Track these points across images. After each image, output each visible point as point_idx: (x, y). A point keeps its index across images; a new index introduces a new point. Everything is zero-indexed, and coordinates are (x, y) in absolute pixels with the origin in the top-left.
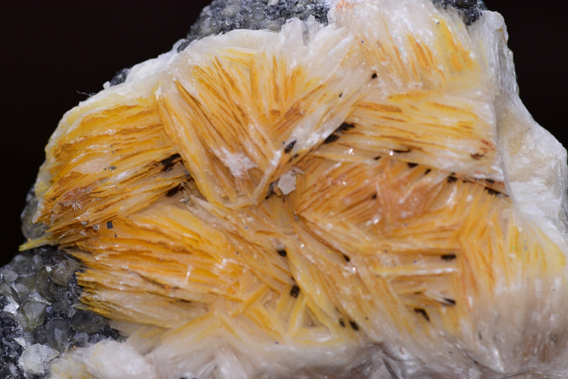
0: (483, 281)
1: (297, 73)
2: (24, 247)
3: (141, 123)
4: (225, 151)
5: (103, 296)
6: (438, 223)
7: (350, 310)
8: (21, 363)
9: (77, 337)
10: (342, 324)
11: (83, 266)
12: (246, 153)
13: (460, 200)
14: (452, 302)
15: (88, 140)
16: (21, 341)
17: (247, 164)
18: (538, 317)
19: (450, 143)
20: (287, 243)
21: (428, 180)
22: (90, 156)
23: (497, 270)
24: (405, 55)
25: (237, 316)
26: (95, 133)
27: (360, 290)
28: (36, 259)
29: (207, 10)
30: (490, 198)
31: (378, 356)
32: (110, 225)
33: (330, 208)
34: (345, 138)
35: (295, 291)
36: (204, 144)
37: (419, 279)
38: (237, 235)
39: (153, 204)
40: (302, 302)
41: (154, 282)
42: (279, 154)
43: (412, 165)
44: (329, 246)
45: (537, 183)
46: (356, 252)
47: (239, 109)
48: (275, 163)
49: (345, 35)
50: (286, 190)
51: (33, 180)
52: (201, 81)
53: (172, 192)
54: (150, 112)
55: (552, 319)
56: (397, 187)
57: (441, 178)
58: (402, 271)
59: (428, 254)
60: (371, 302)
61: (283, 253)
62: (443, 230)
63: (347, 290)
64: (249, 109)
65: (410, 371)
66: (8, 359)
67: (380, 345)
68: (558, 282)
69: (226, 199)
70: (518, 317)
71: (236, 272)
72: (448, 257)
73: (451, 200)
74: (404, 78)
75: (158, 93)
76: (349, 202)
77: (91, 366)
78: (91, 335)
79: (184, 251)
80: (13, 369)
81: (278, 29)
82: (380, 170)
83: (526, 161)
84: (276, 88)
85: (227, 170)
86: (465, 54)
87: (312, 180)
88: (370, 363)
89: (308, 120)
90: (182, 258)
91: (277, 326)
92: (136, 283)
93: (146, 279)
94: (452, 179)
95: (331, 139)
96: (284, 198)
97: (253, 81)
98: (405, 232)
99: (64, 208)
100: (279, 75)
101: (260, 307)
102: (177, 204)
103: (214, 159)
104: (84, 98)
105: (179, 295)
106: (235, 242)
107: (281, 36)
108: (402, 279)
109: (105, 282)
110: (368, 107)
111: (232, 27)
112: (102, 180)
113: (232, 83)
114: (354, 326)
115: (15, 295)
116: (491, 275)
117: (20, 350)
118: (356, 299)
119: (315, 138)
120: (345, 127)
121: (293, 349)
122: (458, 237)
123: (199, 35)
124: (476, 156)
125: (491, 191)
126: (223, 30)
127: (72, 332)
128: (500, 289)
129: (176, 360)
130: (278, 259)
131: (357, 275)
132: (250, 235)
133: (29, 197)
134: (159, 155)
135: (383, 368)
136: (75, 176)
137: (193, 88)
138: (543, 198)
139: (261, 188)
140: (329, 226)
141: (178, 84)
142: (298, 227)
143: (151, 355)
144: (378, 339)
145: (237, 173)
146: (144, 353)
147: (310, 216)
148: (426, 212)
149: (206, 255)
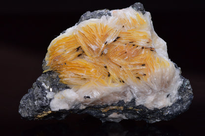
0: (152, 69)
1: (106, 27)
2: (44, 72)
3: (71, 40)
4: (91, 45)
5: (66, 79)
6: (141, 57)
7: (122, 78)
8: (47, 96)
9: (60, 89)
10: (120, 81)
11: (60, 74)
12: (96, 45)
13: (145, 52)
14: (145, 75)
15: (59, 45)
16: (46, 92)
17: (96, 47)
18: (164, 77)
19: (142, 40)
20: (107, 65)
21: (138, 48)
22: (60, 49)
23: (155, 67)
24: (130, 21)
25: (97, 81)
26: (60, 44)
27: (124, 73)
28: (47, 74)
29: (82, 16)
30: (152, 52)
31: (128, 89)
32: (65, 64)
33: (116, 56)
34: (118, 40)
35: (109, 75)
36: (86, 44)
37: (137, 70)
38: (95, 64)
39: (75, 58)
40: (111, 77)
41: (77, 75)
42: (104, 44)
43: (134, 45)
44: (117, 65)
45: (161, 49)
46: (123, 65)
47: (94, 35)
48: (103, 47)
49: (116, 18)
50: (106, 53)
51: (44, 57)
52: (84, 30)
53: (79, 56)
54: (73, 38)
55: (167, 78)
56: (131, 50)
57: (141, 48)
58: (133, 69)
59: (139, 64)
60: (127, 76)
61: (106, 67)
62: (142, 59)
63: (121, 74)
64: (96, 35)
65: (136, 92)
66: (44, 96)
67: (129, 86)
68: (168, 69)
69: (92, 56)
70: (160, 77)
71: (96, 71)
72: (143, 65)
73: (143, 53)
74: (130, 26)
75: (74, 34)
76: (120, 54)
77: (64, 95)
78: (63, 88)
79: (84, 68)
80: (45, 98)
81: (100, 18)
82: (126, 47)
83: (158, 45)
84: (102, 30)
85: (92, 49)
86: (143, 21)
87: (111, 50)
88: (127, 91)
89: (109, 37)
90: (83, 69)
91: (106, 83)
92: (73, 75)
93: (75, 74)
94: (143, 48)
95: (115, 41)
96: (105, 55)
97: (96, 30)
98: (133, 60)
99: (54, 61)
100: (102, 27)
101: (101, 79)
102: (80, 58)
103: (89, 47)
104: (56, 37)
105: (83, 77)
106: (95, 65)
107: (102, 19)
108: (133, 70)
109: (66, 76)
110: (123, 33)
111: (89, 19)
112: (63, 53)
113: (92, 30)
114: (123, 82)
115: (44, 82)
116: (153, 68)
117: (46, 94)
118: (124, 76)
119: (112, 41)
120: (118, 38)
121: (110, 87)
122: (145, 61)
123: (82, 21)
124: (148, 43)
125: (152, 50)
126: (87, 19)
127: (58, 88)
128: (155, 71)
129: (83, 92)
130: (105, 68)
131: (123, 70)
132: (98, 64)
133: (43, 61)
134: (76, 47)
135: (130, 92)
136: (56, 53)
137: (82, 32)
138: (162, 52)
139: (100, 52)
140: (116, 60)
141: (79, 31)
142: (109, 61)
143: (77, 92)
144: (129, 84)
145: (94, 50)
146: (76, 92)
147: (111, 58)
148: (138, 55)
149: (89, 68)
